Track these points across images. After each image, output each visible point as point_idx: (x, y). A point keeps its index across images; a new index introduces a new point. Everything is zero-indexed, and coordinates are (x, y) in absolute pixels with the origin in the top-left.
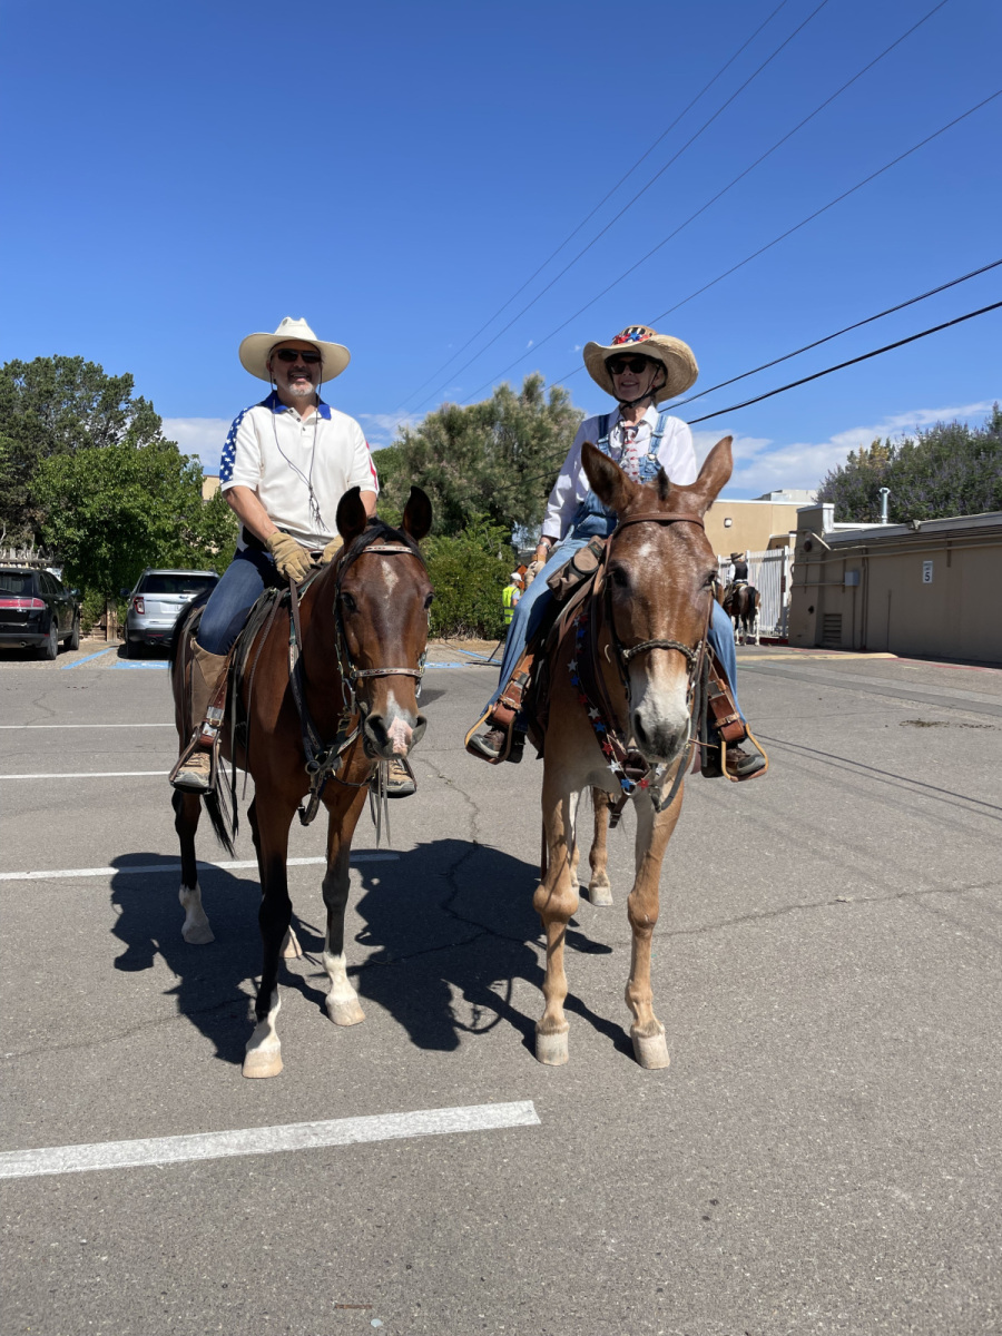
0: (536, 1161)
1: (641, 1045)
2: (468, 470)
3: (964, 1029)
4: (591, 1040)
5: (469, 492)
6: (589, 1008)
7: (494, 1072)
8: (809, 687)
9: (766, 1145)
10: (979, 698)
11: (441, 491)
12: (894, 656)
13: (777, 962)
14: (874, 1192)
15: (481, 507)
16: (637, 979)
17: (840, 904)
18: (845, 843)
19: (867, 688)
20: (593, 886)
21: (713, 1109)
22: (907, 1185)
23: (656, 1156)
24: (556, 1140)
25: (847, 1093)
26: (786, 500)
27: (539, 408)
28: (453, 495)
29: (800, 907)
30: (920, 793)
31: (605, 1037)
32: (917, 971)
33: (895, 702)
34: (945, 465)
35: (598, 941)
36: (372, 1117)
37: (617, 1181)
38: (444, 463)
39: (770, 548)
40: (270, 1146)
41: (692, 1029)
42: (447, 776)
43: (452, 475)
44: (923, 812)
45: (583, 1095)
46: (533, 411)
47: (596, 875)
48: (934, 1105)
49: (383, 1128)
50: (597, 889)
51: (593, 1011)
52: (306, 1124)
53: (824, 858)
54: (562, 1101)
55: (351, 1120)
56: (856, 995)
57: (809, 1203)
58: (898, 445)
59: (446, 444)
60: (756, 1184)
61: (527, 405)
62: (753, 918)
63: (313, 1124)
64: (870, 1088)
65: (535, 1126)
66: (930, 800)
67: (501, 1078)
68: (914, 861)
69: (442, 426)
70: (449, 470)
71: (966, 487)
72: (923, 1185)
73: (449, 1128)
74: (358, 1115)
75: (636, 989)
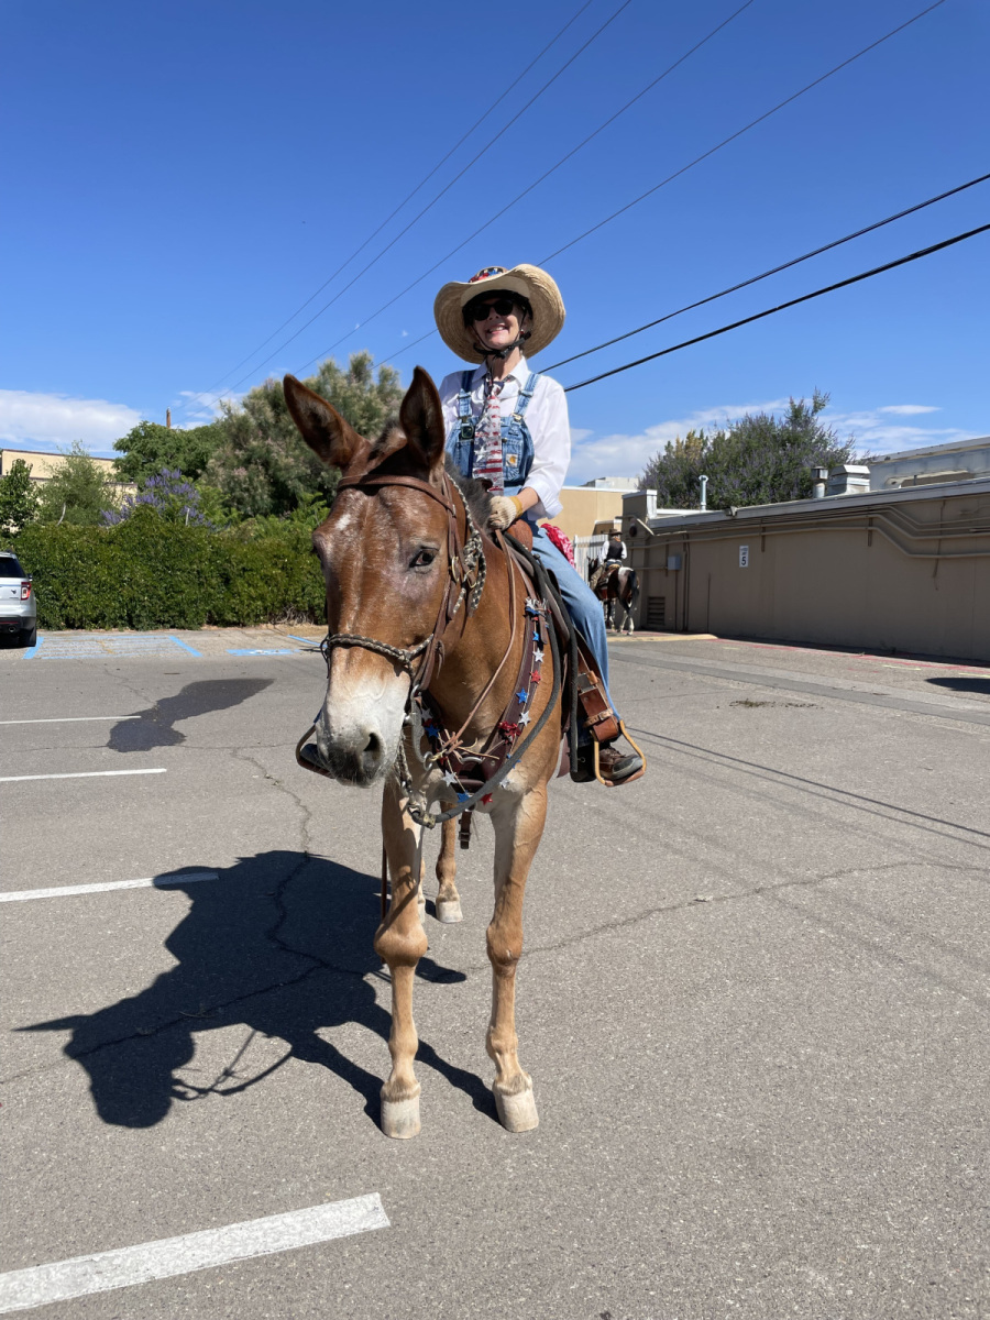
0: (386, 1283)
1: (506, 1105)
2: (295, 449)
3: (847, 1047)
4: (446, 1098)
5: (295, 472)
6: (440, 1056)
7: (331, 1155)
8: (640, 668)
9: (658, 1225)
10: (797, 677)
11: (267, 470)
12: (715, 637)
13: (644, 978)
14: (787, 1278)
15: (310, 487)
16: (499, 1025)
17: (700, 905)
18: (696, 834)
19: (694, 669)
20: (441, 900)
21: (592, 1181)
22: (821, 1262)
23: (532, 1256)
24: (410, 1247)
25: (738, 1143)
26: (610, 487)
27: (367, 387)
28: (278, 473)
29: (660, 910)
30: (758, 776)
31: (462, 1092)
32: (788, 979)
33: (722, 683)
34: (755, 455)
35: (448, 967)
36: (174, 1239)
37: (487, 1300)
38: (269, 441)
39: (595, 533)
40: (36, 1296)
41: (560, 1073)
42: (275, 776)
43: (278, 453)
44: (766, 796)
45: (441, 1178)
46: (361, 390)
47: (444, 888)
48: (832, 1148)
49: (189, 1253)
50: (444, 904)
51: (446, 1060)
52: (87, 1257)
53: (676, 852)
54: (415, 1190)
55: (145, 1246)
56: (731, 1013)
57: (716, 1302)
58: (711, 436)
59: (272, 421)
60: (652, 1283)
61: (355, 384)
62: (614, 926)
63: (96, 1258)
64: (762, 1133)
65: (384, 1229)
66: (770, 783)
67: (339, 1164)
68: (765, 851)
69: (266, 402)
70: (275, 448)
71: (775, 476)
72: (839, 1260)
73: (275, 1245)
74: (157, 1238)
75: (498, 1037)
